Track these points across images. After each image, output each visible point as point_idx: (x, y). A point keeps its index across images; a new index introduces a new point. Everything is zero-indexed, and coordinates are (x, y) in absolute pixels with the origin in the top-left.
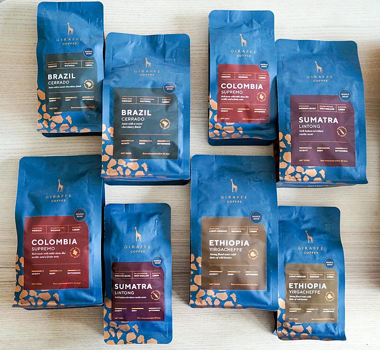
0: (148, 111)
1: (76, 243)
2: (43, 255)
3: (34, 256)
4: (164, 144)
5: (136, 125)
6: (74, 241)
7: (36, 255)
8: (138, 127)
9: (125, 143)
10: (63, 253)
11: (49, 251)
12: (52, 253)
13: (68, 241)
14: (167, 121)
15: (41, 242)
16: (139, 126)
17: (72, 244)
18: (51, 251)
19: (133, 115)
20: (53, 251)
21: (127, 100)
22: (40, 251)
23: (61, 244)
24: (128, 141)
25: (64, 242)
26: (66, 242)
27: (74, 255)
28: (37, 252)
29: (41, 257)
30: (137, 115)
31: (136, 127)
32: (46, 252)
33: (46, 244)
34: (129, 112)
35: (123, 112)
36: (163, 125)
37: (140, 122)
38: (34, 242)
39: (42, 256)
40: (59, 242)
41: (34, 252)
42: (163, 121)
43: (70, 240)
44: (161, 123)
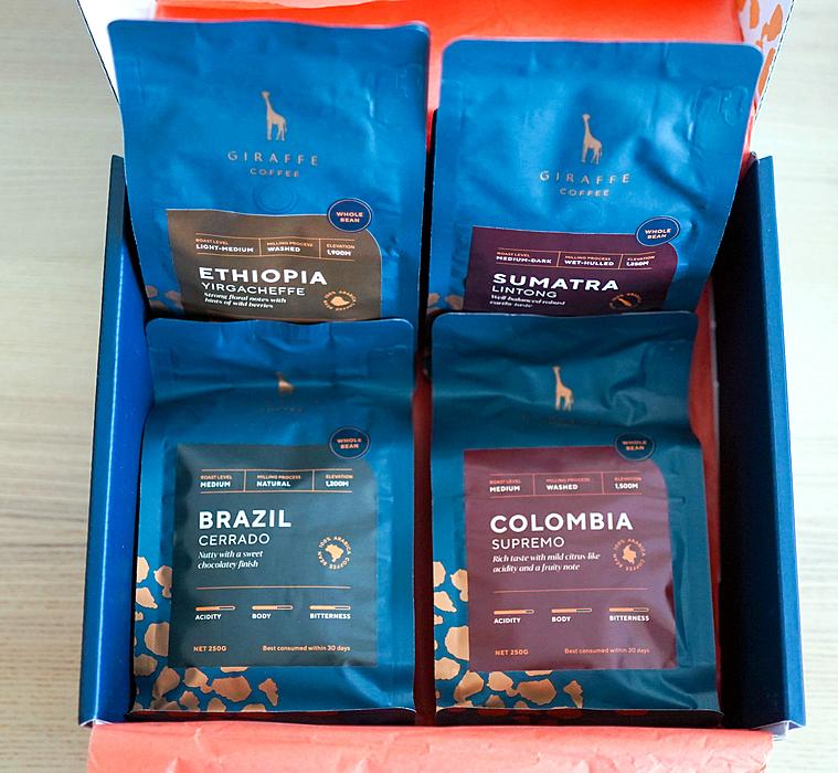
0: (281, 513)
1: (630, 528)
2: (528, 563)
3: (499, 565)
4: (331, 616)
5: (242, 558)
6: (624, 521)
7: (505, 564)
8: (248, 565)
9: (208, 617)
10: (592, 556)
11: (547, 550)
12: (557, 557)
13: (605, 520)
14: (340, 545)
15: (519, 522)
16: (252, 559)
17: (619, 527)
18: (554, 551)
19: (235, 526)
20: (560, 551)
21: (216, 481)
22: (519, 551)
23: (584, 527)
24: (217, 608)
25: (593, 521)
26: (597, 521)
27: (626, 563)
28: (510, 552)
29: (523, 569)
30: (247, 525)
31: (242, 564)
32: (539, 551)
33: (534, 528)
34: (223, 518)
35: (205, 519)
36: (327, 556)
37: (257, 547)
38: (499, 525)
39: (525, 564)
40: (577, 522)
41: (501, 552)
42: (329, 543)
43: (610, 516)
44: (323, 550)
